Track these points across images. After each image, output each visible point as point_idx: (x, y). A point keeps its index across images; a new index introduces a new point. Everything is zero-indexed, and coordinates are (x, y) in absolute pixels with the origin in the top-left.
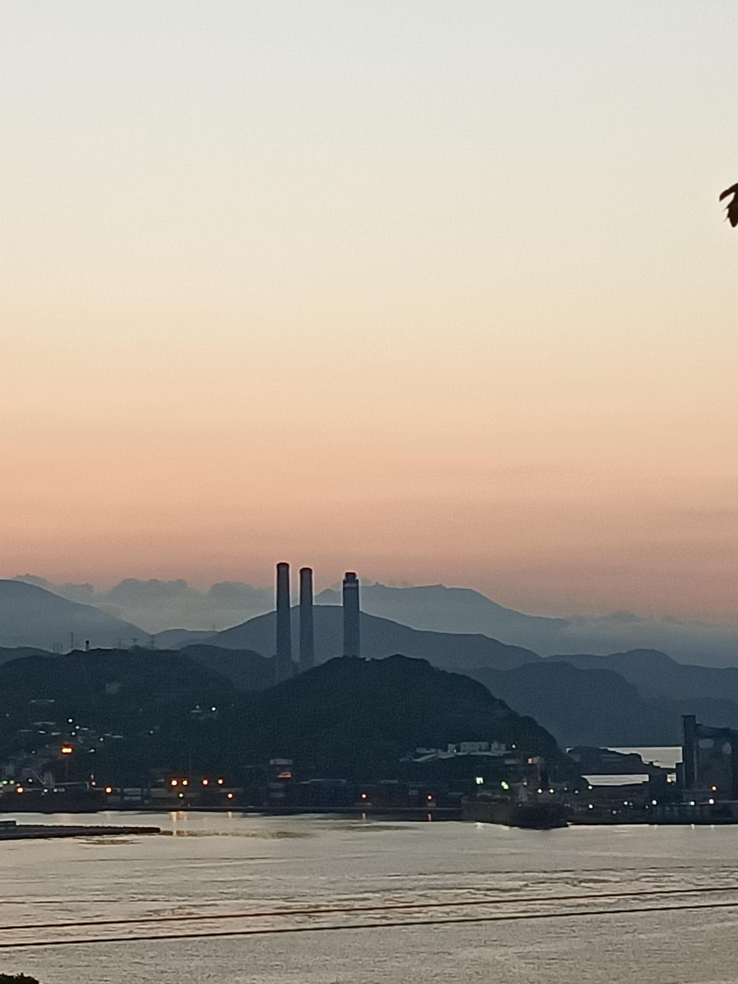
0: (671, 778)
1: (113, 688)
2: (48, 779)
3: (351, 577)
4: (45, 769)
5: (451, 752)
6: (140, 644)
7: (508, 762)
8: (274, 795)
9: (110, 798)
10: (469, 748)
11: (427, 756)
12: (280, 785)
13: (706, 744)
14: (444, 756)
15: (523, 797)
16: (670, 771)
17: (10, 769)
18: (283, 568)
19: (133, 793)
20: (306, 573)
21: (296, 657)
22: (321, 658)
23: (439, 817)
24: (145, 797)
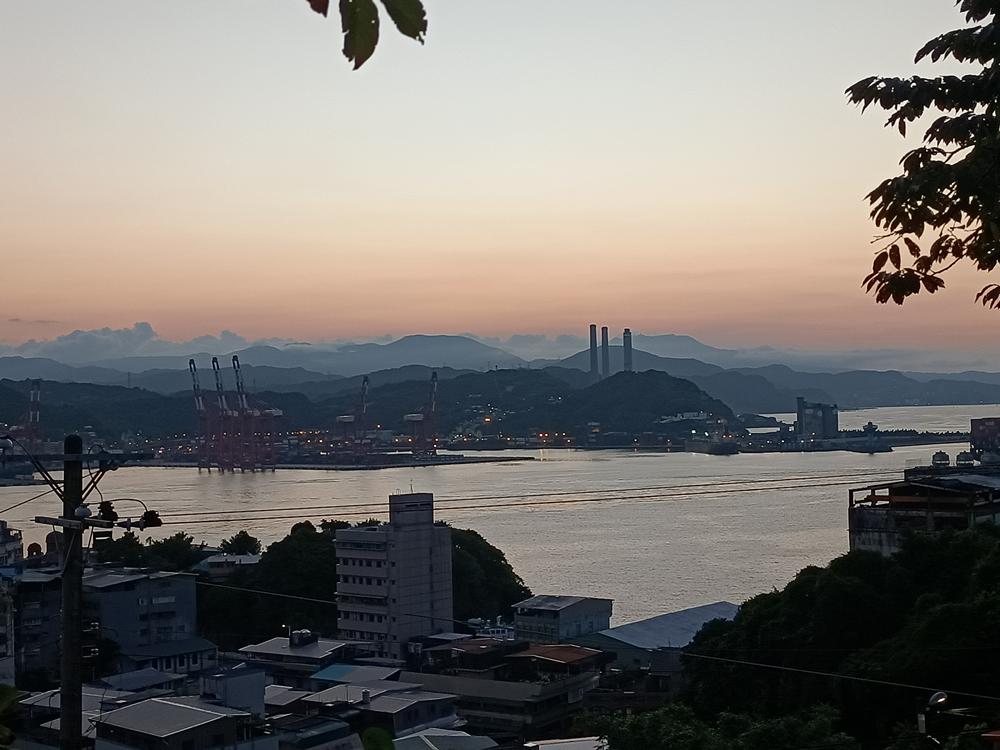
0: (792, 429)
1: (509, 389)
2: (479, 434)
3: (627, 331)
4: (477, 429)
5: (679, 417)
6: (523, 366)
7: (708, 422)
8: (591, 440)
9: (510, 443)
10: (688, 416)
11: (668, 419)
12: (593, 435)
13: (808, 411)
14: (675, 419)
15: (716, 439)
16: (791, 425)
17: (460, 430)
18: (593, 327)
19: (521, 440)
20: (605, 330)
21: (600, 371)
22: (613, 373)
23: (674, 450)
24: (526, 442)
